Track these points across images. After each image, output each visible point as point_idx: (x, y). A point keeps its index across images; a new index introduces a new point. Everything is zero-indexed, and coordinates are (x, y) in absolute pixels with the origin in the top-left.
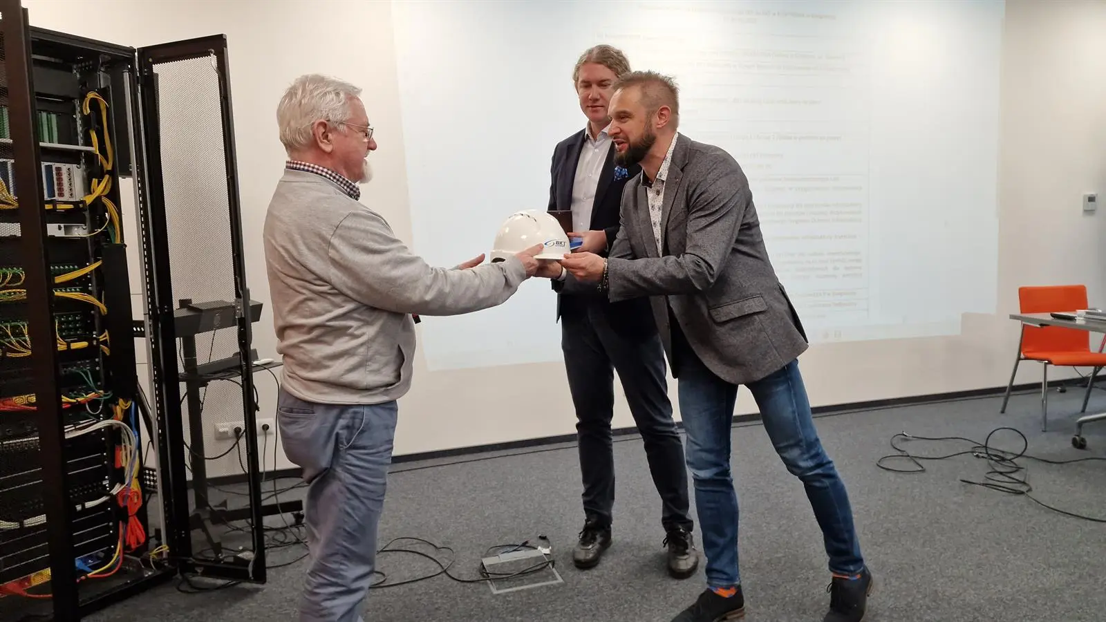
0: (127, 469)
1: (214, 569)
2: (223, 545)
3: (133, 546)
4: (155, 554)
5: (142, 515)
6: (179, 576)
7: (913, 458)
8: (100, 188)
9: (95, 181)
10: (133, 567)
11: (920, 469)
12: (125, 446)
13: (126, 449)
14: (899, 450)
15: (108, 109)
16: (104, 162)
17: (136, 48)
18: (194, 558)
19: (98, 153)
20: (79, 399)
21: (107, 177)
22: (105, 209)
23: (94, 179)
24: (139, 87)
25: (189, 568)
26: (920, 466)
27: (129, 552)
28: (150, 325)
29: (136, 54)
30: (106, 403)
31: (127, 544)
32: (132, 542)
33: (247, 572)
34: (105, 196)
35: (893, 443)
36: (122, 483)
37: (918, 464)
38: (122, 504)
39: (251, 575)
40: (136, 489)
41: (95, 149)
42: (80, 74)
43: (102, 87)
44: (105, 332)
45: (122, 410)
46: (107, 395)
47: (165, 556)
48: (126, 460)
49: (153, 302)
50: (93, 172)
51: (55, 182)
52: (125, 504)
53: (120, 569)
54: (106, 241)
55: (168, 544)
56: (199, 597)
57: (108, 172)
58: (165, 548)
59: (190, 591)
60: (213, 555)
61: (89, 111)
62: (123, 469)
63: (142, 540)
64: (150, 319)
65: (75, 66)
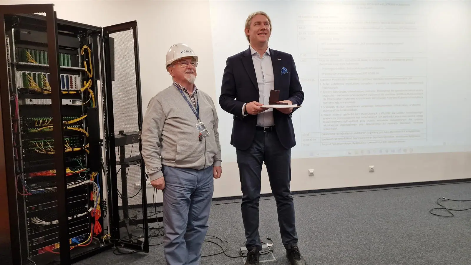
0: (95, 201)
1: (128, 245)
2: (133, 234)
3: (97, 234)
4: (105, 237)
5: (101, 220)
6: (115, 247)
7: (448, 210)
8: (87, 85)
9: (85, 82)
10: (96, 242)
11: (451, 215)
12: (95, 191)
13: (95, 193)
14: (441, 205)
15: (91, 53)
16: (89, 74)
17: (102, 27)
18: (120, 240)
19: (87, 70)
20: (76, 172)
21: (90, 80)
22: (89, 93)
23: (85, 81)
24: (103, 43)
25: (118, 244)
26: (452, 214)
27: (95, 236)
28: (105, 141)
29: (102, 30)
30: (88, 173)
31: (94, 233)
32: (96, 232)
33: (141, 247)
34: (89, 88)
35: (438, 202)
36: (93, 207)
37: (450, 213)
38: (93, 215)
39: (142, 249)
40: (99, 210)
41: (85, 69)
42: (81, 38)
43: (89, 43)
44: (88, 144)
45: (94, 176)
46: (88, 170)
47: (109, 238)
48: (95, 197)
49: (107, 132)
50: (85, 79)
51: (69, 82)
52: (94, 216)
53: (91, 242)
54: (90, 107)
55: (111, 234)
56: (121, 257)
57: (91, 78)
58: (109, 235)
59: (118, 254)
60: (128, 239)
61: (83, 53)
62: (93, 201)
63: (101, 231)
64: (105, 138)
65: (79, 35)
